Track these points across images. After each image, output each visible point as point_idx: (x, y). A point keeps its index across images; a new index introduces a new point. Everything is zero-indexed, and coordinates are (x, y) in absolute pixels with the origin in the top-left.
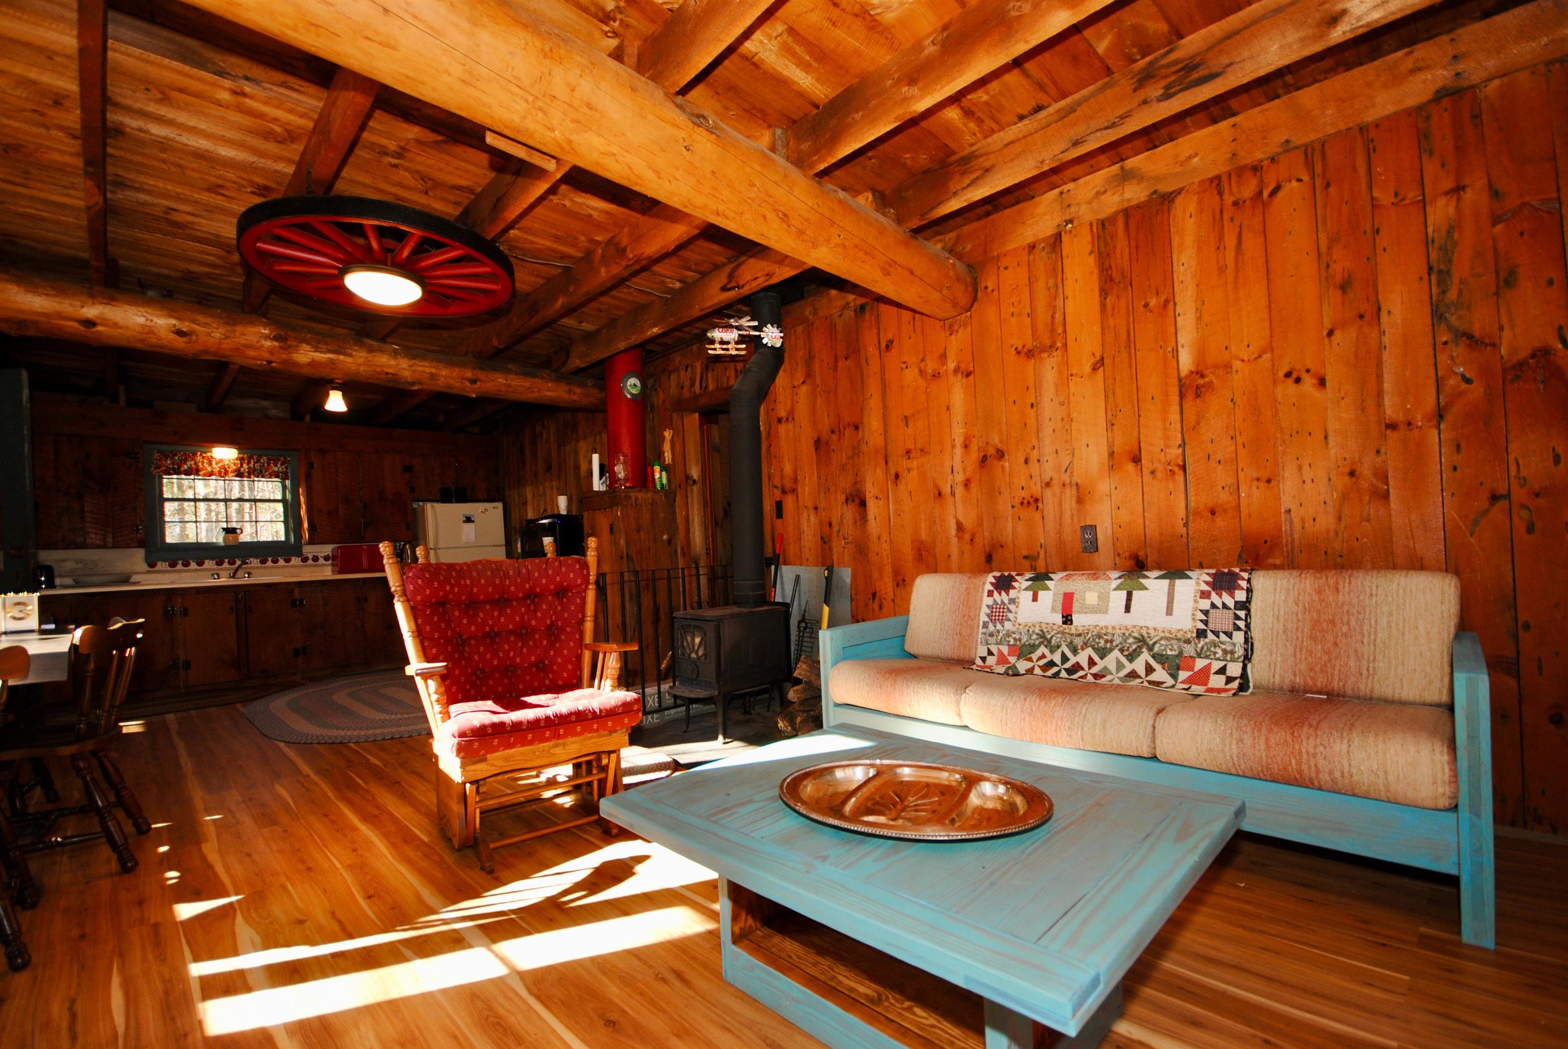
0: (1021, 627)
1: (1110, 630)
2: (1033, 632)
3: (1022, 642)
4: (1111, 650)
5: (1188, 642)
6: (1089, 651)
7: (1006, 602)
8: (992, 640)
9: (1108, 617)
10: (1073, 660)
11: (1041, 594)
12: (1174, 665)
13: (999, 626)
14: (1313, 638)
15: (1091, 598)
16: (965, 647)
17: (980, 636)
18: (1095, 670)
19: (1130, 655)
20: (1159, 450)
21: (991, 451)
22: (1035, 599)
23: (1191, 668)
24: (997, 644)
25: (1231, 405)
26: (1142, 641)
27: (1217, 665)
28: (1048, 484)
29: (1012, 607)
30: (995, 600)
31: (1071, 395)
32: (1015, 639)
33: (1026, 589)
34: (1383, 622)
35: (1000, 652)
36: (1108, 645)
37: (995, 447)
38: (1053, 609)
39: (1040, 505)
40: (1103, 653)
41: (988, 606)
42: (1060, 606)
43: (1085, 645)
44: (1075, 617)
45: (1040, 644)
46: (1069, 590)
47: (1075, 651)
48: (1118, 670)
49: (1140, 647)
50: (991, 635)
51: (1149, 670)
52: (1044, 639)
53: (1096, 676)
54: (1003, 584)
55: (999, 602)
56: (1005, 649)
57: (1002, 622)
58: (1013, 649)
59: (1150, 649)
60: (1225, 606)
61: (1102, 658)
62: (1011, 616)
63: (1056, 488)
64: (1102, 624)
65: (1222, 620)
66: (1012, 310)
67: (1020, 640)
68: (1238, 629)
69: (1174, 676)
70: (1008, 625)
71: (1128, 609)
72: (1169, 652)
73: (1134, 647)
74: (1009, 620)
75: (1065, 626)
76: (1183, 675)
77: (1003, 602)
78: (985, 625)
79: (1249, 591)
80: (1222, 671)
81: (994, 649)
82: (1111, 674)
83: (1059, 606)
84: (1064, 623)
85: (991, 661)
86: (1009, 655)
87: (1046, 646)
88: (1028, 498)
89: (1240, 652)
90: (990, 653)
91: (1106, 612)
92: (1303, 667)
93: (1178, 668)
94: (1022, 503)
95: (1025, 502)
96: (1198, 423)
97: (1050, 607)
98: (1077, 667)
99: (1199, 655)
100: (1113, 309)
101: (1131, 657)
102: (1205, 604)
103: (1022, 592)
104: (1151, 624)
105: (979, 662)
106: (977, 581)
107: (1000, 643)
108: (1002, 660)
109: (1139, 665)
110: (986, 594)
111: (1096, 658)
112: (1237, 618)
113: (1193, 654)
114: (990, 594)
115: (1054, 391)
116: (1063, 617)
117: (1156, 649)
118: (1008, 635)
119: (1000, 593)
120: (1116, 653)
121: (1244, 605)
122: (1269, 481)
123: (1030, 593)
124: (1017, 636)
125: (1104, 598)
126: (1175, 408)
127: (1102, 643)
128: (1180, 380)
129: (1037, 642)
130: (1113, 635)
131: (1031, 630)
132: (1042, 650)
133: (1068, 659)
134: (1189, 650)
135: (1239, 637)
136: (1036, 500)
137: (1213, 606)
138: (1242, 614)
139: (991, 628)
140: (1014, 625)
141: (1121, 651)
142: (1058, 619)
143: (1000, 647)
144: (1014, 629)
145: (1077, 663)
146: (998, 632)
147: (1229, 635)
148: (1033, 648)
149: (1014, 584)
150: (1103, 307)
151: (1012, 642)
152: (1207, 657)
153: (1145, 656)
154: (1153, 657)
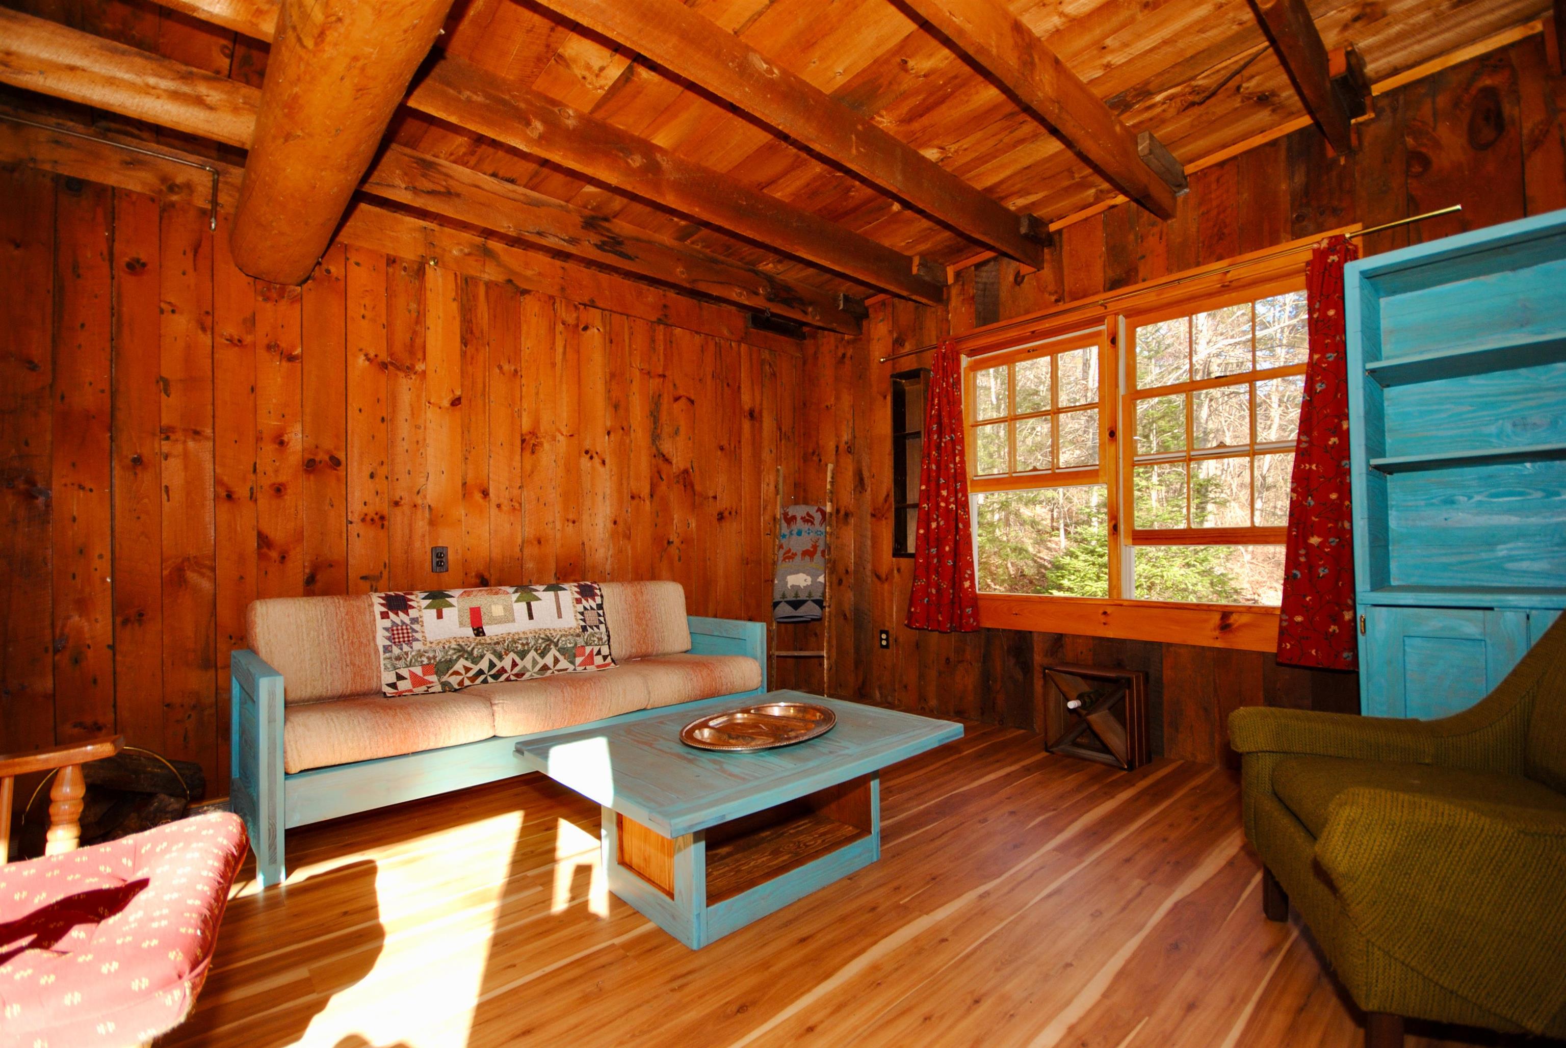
0: (433, 645)
1: (522, 636)
2: (449, 647)
3: (438, 659)
4: (529, 651)
5: (578, 635)
6: (512, 655)
7: (408, 622)
8: (399, 664)
9: (516, 624)
10: (499, 665)
11: (445, 611)
12: (570, 654)
13: (406, 648)
14: (638, 624)
15: (497, 610)
16: (363, 677)
17: (382, 662)
18: (516, 670)
19: (542, 652)
20: (505, 487)
21: (322, 456)
22: (440, 616)
23: (583, 654)
24: (407, 666)
25: (554, 464)
26: (548, 640)
27: (596, 649)
28: (397, 504)
29: (415, 627)
30: (393, 622)
31: (428, 422)
32: (429, 658)
33: (428, 607)
34: (663, 608)
35: (413, 674)
36: (526, 648)
37: (328, 452)
38: (462, 624)
39: (386, 523)
40: (523, 655)
41: (386, 629)
42: (469, 621)
43: (507, 651)
44: (486, 629)
45: (458, 658)
46: (474, 605)
47: (500, 658)
48: (533, 667)
49: (549, 645)
50: (398, 658)
51: (556, 661)
52: (462, 651)
53: (517, 675)
54: (397, 604)
55: (400, 623)
56: (418, 670)
57: (409, 643)
58: (427, 669)
59: (556, 645)
60: (592, 608)
61: (522, 659)
62: (416, 635)
63: (406, 509)
64: (513, 631)
65: (591, 617)
66: (363, 311)
67: (434, 658)
68: (601, 623)
69: (573, 663)
70: (417, 646)
71: (531, 617)
72: (569, 645)
73: (543, 645)
74: (417, 640)
75: (479, 638)
76: (579, 660)
77: (403, 623)
78: (387, 649)
79: (602, 596)
80: (599, 653)
81: (404, 672)
82: (528, 671)
83: (467, 620)
84: (477, 635)
85: (403, 685)
86: (424, 675)
87: (467, 659)
88: (372, 514)
89: (605, 638)
90: (400, 677)
91: (514, 621)
92: (635, 642)
93: (575, 656)
94: (363, 520)
95: (368, 518)
96: (532, 472)
97: (458, 623)
98: (503, 670)
99: (587, 644)
100: (472, 358)
101: (543, 655)
102: (580, 608)
103: (424, 611)
104: (551, 627)
105: (389, 691)
106: (362, 603)
107: (411, 665)
108: (417, 681)
109: (549, 660)
110: (378, 616)
111: (518, 660)
112: (599, 615)
113: (583, 644)
114: (384, 615)
115: (409, 412)
116: (474, 630)
117: (560, 645)
118: (420, 654)
119: (397, 614)
120: (532, 653)
121: (600, 607)
122: (574, 522)
123: (434, 612)
124: (431, 655)
125: (509, 610)
126: (518, 458)
127: (520, 647)
128: (522, 435)
129: (455, 657)
130: (527, 639)
131: (446, 647)
132: (462, 662)
133: (495, 666)
134: (581, 641)
135: (602, 627)
136: (382, 518)
137: (585, 608)
138: (601, 612)
139: (396, 651)
140: (425, 644)
141: (536, 650)
142: (469, 632)
143: (412, 669)
144: (427, 648)
145: (503, 667)
146: (407, 653)
147: (598, 627)
148: (450, 663)
149: (410, 603)
150: (464, 354)
151: (426, 661)
152: (590, 645)
153: (553, 651)
154: (558, 651)
